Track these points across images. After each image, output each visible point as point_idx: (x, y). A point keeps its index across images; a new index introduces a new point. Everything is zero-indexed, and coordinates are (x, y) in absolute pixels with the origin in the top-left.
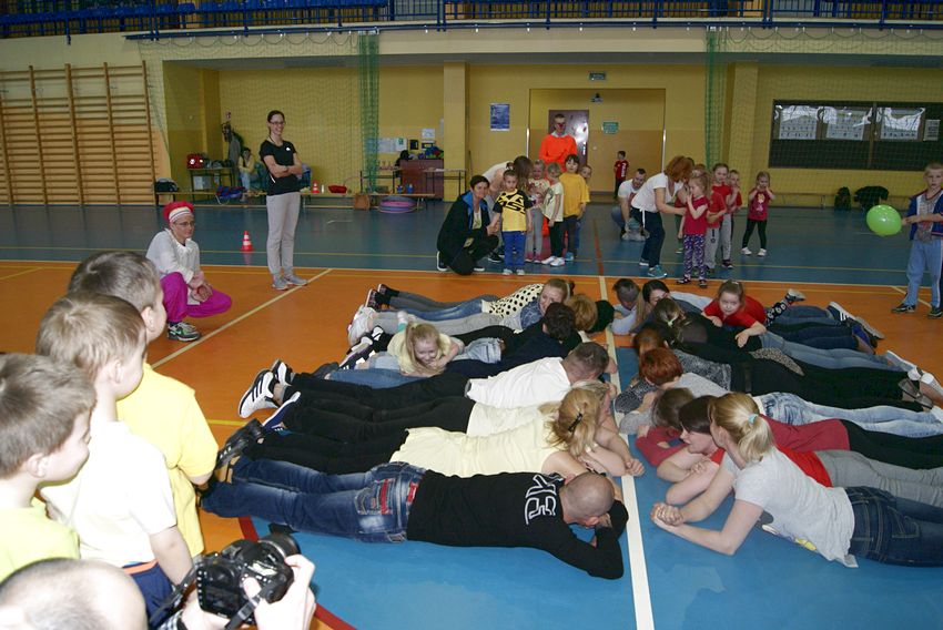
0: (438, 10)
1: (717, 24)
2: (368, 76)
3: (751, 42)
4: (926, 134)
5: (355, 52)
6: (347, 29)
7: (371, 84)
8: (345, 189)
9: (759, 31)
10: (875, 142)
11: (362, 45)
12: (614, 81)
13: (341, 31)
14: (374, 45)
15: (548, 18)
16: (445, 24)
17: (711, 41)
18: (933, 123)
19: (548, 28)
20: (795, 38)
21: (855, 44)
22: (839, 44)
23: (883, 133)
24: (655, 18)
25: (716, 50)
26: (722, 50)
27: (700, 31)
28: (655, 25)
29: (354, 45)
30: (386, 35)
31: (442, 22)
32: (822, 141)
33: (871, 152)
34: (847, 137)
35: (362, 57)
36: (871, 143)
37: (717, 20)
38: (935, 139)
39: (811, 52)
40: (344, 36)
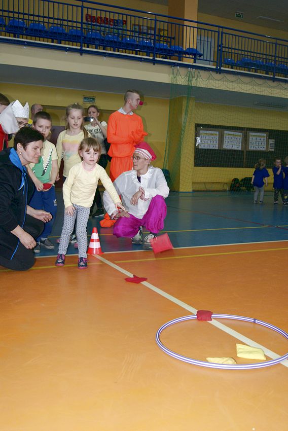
4: (269, 147)
10: (247, 152)
18: (272, 141)
23: (250, 146)
32: (220, 150)
33: (245, 157)
34: (233, 148)
36: (245, 151)
38: (273, 150)
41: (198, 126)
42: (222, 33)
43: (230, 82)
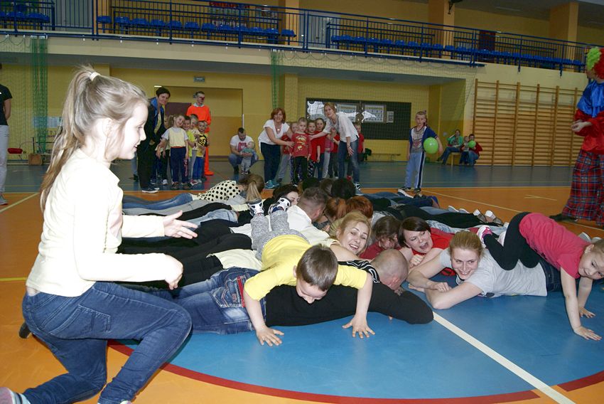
0: (93, 26)
1: (277, 48)
2: (39, 72)
3: (297, 60)
4: (388, 119)
5: (28, 51)
6: (22, 34)
7: (42, 78)
8: (21, 150)
9: (301, 54)
11: (34, 47)
12: (210, 83)
13: (16, 34)
14: (43, 46)
15: (171, 37)
16: (97, 35)
17: (273, 58)
18: (390, 113)
19: (171, 43)
20: (321, 59)
21: (353, 64)
22: (345, 64)
24: (239, 41)
25: (277, 63)
26: (280, 64)
27: (267, 51)
28: (239, 46)
29: (28, 45)
30: (53, 40)
31: (95, 34)
35: (34, 55)
37: (277, 45)
38: (392, 122)
39: (314, 67)
40: (19, 39)
41: (308, 99)
42: (308, 15)
43: (332, 60)
